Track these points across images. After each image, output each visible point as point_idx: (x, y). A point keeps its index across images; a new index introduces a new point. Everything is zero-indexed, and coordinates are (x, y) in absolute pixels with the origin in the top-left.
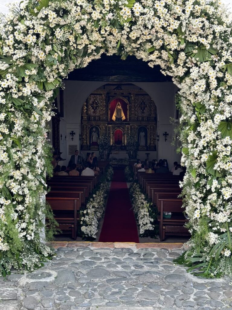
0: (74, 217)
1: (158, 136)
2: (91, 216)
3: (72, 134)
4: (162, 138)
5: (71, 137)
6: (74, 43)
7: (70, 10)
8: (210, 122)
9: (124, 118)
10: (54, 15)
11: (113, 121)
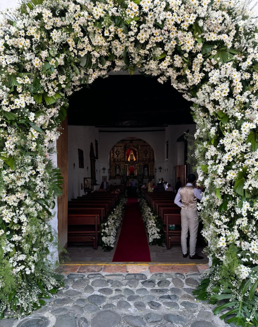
0: (95, 231)
1: (156, 170)
2: (110, 228)
3: (104, 169)
4: (158, 170)
5: (103, 171)
6: (74, 48)
7: (67, 7)
8: (235, 132)
9: (135, 160)
10: (49, 14)
11: (128, 161)
